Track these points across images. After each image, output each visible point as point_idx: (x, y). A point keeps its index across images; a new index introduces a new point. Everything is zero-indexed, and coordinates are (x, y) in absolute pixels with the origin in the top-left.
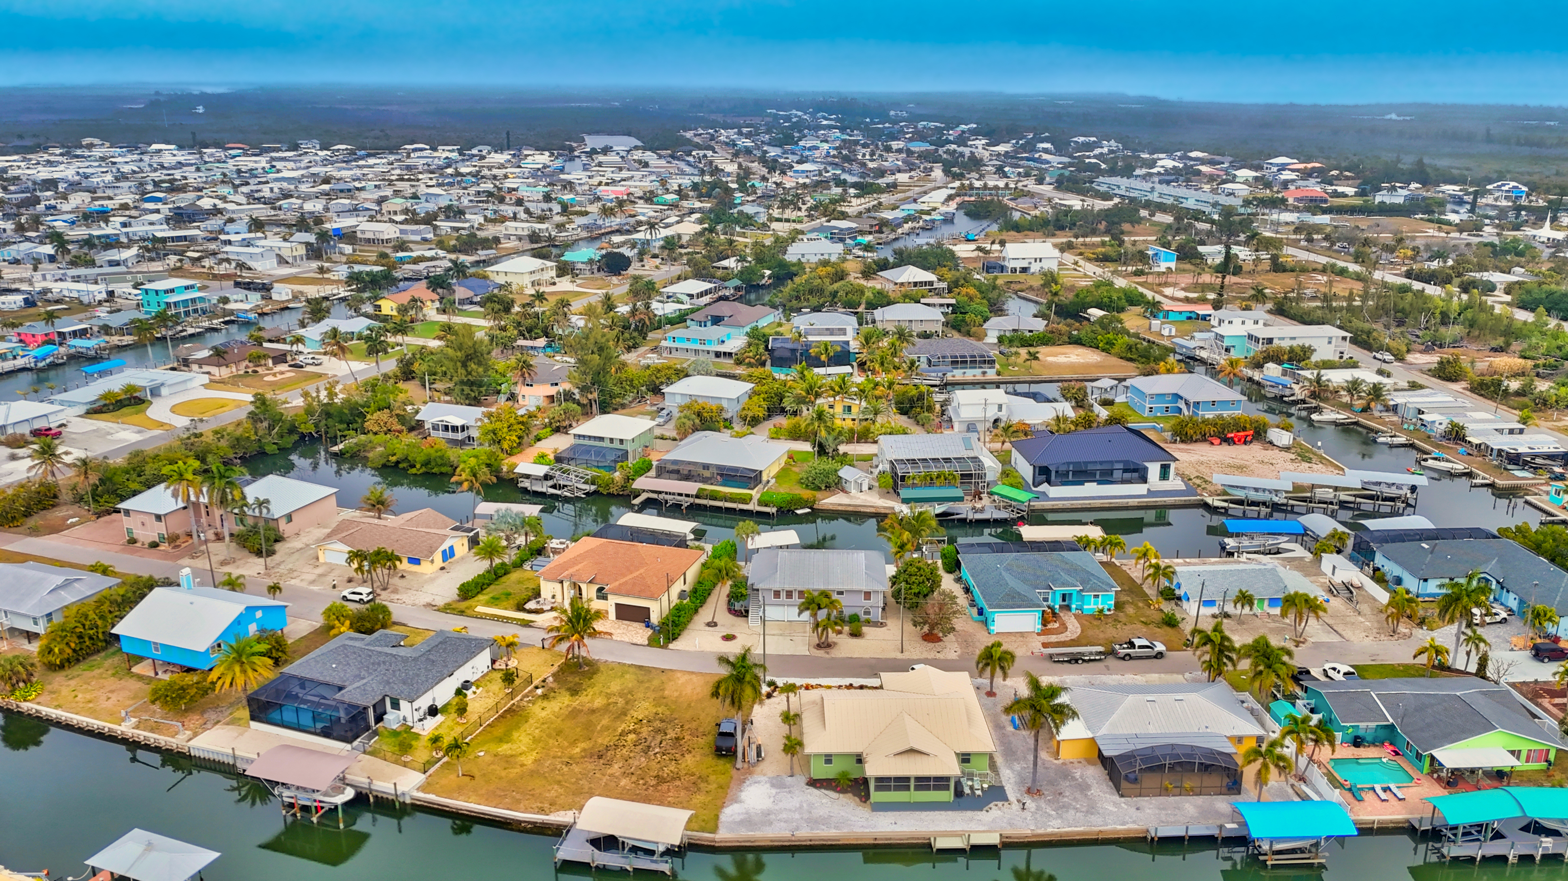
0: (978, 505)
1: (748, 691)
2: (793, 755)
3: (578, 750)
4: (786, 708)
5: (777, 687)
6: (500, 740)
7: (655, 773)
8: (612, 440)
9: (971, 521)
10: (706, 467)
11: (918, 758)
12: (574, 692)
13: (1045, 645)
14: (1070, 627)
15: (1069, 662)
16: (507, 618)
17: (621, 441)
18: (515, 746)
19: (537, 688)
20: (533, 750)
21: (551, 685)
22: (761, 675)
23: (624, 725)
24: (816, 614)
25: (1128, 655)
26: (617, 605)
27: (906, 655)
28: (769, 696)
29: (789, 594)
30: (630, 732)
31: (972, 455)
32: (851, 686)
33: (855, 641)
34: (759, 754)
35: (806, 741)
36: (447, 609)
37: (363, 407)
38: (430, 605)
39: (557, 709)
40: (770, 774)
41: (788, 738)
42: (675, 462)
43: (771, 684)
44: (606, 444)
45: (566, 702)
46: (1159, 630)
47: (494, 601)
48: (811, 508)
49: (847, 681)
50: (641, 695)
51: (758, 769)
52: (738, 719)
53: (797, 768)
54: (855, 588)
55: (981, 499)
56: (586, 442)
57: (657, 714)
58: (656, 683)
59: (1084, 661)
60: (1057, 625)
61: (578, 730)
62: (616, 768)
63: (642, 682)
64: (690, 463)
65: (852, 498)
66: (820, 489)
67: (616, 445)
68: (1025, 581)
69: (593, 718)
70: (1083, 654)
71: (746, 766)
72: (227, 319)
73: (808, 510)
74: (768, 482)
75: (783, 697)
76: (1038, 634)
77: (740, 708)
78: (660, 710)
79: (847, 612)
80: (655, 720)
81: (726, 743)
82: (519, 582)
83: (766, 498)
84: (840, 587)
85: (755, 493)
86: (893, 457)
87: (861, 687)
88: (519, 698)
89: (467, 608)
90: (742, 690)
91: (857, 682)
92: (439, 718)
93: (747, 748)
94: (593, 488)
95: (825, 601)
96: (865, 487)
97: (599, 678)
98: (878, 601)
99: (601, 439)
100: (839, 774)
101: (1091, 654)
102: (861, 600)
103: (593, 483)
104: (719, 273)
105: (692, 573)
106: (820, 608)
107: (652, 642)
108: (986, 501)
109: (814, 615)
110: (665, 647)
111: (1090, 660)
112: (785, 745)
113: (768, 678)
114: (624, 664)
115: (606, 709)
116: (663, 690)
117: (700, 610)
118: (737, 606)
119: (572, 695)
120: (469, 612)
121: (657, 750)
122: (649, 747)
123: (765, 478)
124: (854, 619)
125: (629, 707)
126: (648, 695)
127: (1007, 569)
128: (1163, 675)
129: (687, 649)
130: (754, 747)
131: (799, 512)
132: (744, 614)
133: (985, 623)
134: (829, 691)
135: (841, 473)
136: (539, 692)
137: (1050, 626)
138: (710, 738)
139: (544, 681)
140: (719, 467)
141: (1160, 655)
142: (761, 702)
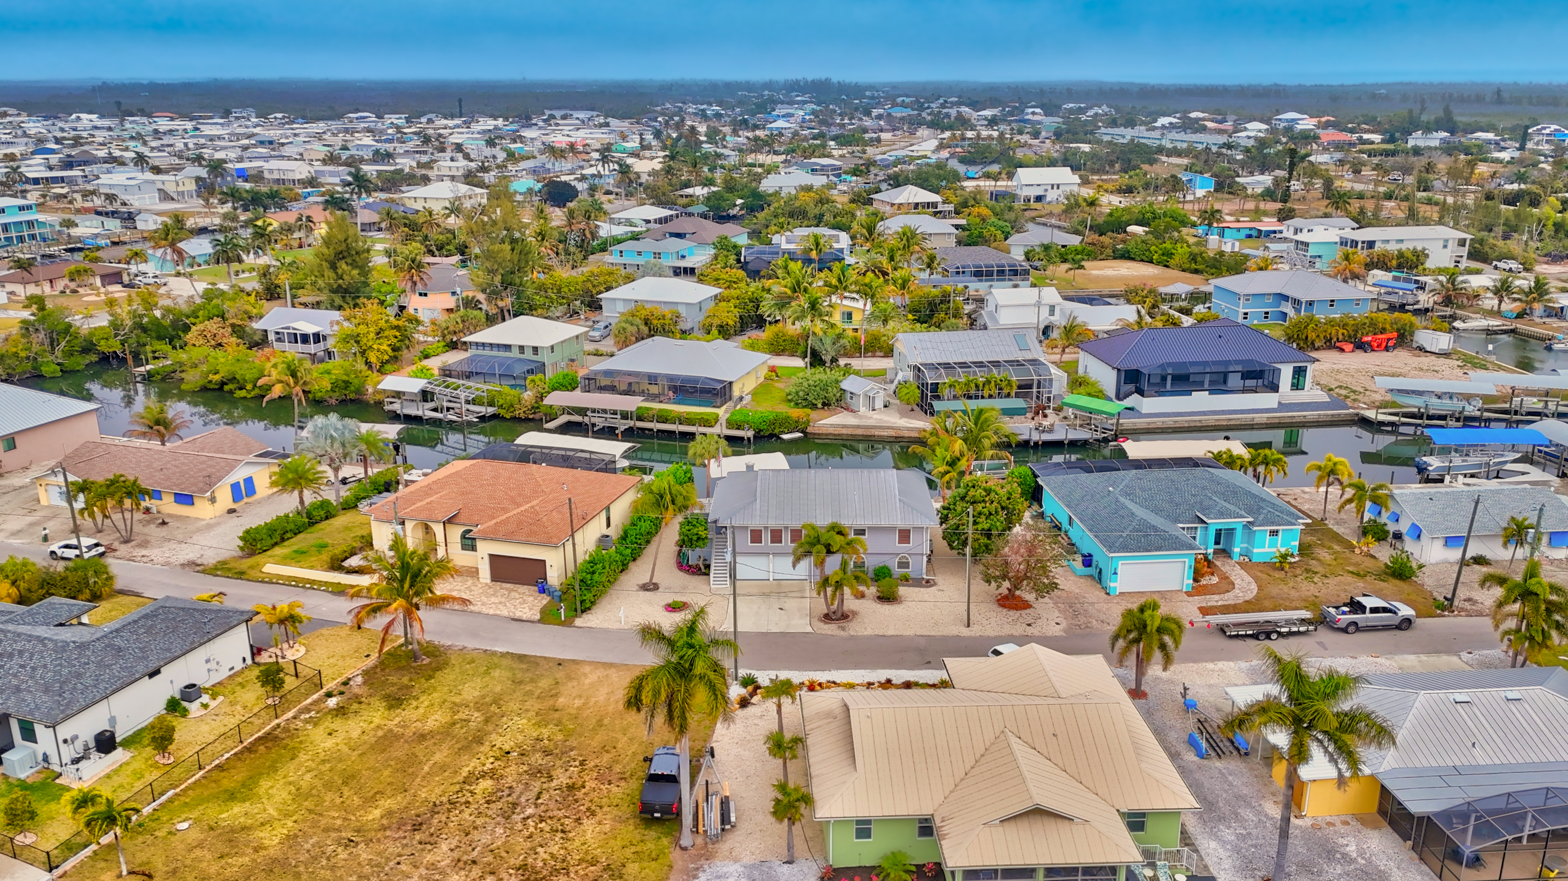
0: (1046, 423)
1: (701, 696)
2: (792, 821)
3: (377, 813)
4: (775, 727)
5: (758, 687)
6: (232, 796)
7: (518, 862)
8: (522, 348)
9: (1036, 443)
10: (653, 379)
11: (1051, 825)
12: (395, 702)
13: (1205, 611)
14: (1237, 582)
15: (1255, 637)
16: (313, 582)
17: (535, 349)
18: (255, 809)
19: (329, 695)
20: (287, 815)
21: (357, 690)
22: (728, 664)
23: (474, 763)
24: (822, 563)
25: (1355, 623)
26: (492, 557)
27: (975, 631)
28: (744, 703)
29: (776, 536)
30: (483, 776)
31: (1030, 357)
32: (888, 684)
33: (886, 609)
34: (725, 818)
35: (818, 792)
36: (220, 569)
37: (188, 317)
38: (192, 565)
39: (355, 734)
40: (748, 859)
41: (782, 787)
42: (608, 373)
43: (749, 681)
44: (515, 353)
45: (377, 721)
46: (1383, 584)
47: (299, 557)
48: (803, 431)
49: (882, 675)
50: (514, 706)
51: (724, 847)
52: (683, 748)
53: (799, 845)
54: (884, 523)
55: (1045, 416)
56: (487, 352)
57: (539, 739)
58: (544, 683)
59: (1280, 634)
60: (1215, 580)
61: (386, 773)
62: (442, 854)
63: (520, 682)
64: (630, 374)
65: (861, 417)
66: (814, 406)
67: (529, 355)
68: (1157, 511)
69: (419, 749)
70: (1276, 624)
71: (699, 840)
72: (70, 246)
73: (799, 435)
74: (741, 399)
75: (771, 705)
76: (1188, 594)
77: (683, 729)
78: (545, 732)
79: (872, 563)
80: (535, 751)
81: (661, 795)
82: (347, 528)
83: (739, 418)
84: (860, 523)
85: (721, 412)
86: (918, 361)
87: (908, 685)
88: (290, 714)
89: (251, 567)
90: (689, 694)
91: (900, 675)
92: (119, 755)
93: (702, 804)
94: (491, 410)
95: (837, 541)
96: (879, 404)
97: (446, 677)
98: (920, 545)
99: (508, 347)
100: (885, 857)
101: (1289, 622)
102: (894, 544)
103: (491, 404)
104: (684, 201)
105: (620, 510)
106: (829, 552)
107: (547, 617)
108: (1052, 418)
109: (821, 564)
110: (568, 623)
111: (1291, 634)
112: (778, 801)
113: (742, 672)
114: (494, 653)
115: (446, 732)
116: (556, 696)
117: (632, 565)
118: (694, 556)
119: (390, 708)
120: (253, 573)
121: (530, 811)
122: (515, 805)
123: (736, 393)
124: (881, 574)
125: (490, 728)
126: (528, 705)
127: (1127, 494)
128: (1423, 657)
129: (605, 625)
130: (716, 801)
131: (785, 437)
132: (702, 570)
133: (1099, 578)
134: (852, 693)
135: (845, 385)
136: (332, 702)
137: (1204, 582)
138: (634, 785)
139: (345, 684)
140: (671, 378)
141: (1406, 624)
142: (728, 718)
